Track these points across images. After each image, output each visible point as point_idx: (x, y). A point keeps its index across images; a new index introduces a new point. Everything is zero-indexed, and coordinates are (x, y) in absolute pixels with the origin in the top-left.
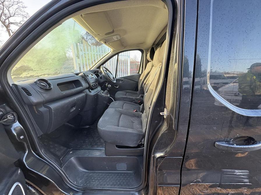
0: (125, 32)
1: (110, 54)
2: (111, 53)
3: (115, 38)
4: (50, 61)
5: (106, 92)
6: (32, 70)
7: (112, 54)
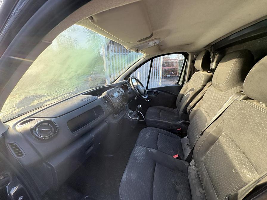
0: (169, 32)
1: (142, 60)
2: (143, 58)
3: (152, 44)
4: (67, 82)
5: (135, 114)
6: (45, 96)
7: (145, 60)
